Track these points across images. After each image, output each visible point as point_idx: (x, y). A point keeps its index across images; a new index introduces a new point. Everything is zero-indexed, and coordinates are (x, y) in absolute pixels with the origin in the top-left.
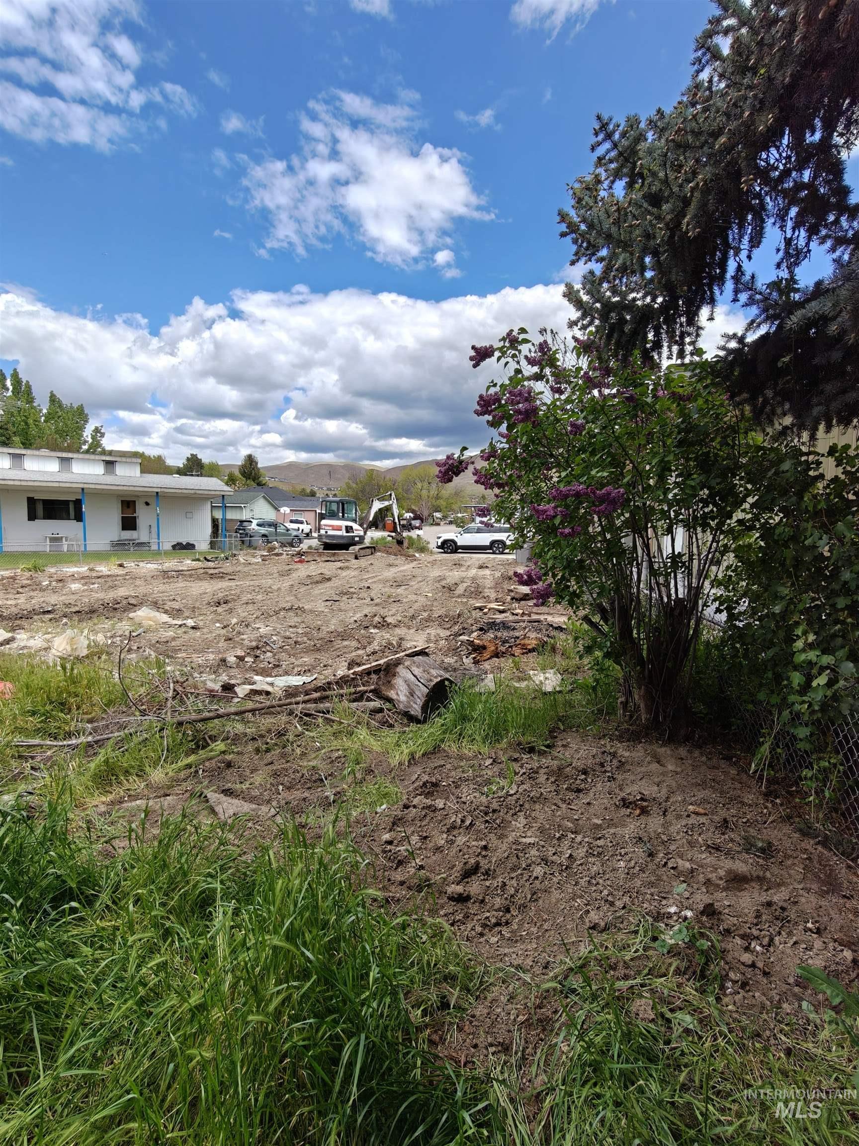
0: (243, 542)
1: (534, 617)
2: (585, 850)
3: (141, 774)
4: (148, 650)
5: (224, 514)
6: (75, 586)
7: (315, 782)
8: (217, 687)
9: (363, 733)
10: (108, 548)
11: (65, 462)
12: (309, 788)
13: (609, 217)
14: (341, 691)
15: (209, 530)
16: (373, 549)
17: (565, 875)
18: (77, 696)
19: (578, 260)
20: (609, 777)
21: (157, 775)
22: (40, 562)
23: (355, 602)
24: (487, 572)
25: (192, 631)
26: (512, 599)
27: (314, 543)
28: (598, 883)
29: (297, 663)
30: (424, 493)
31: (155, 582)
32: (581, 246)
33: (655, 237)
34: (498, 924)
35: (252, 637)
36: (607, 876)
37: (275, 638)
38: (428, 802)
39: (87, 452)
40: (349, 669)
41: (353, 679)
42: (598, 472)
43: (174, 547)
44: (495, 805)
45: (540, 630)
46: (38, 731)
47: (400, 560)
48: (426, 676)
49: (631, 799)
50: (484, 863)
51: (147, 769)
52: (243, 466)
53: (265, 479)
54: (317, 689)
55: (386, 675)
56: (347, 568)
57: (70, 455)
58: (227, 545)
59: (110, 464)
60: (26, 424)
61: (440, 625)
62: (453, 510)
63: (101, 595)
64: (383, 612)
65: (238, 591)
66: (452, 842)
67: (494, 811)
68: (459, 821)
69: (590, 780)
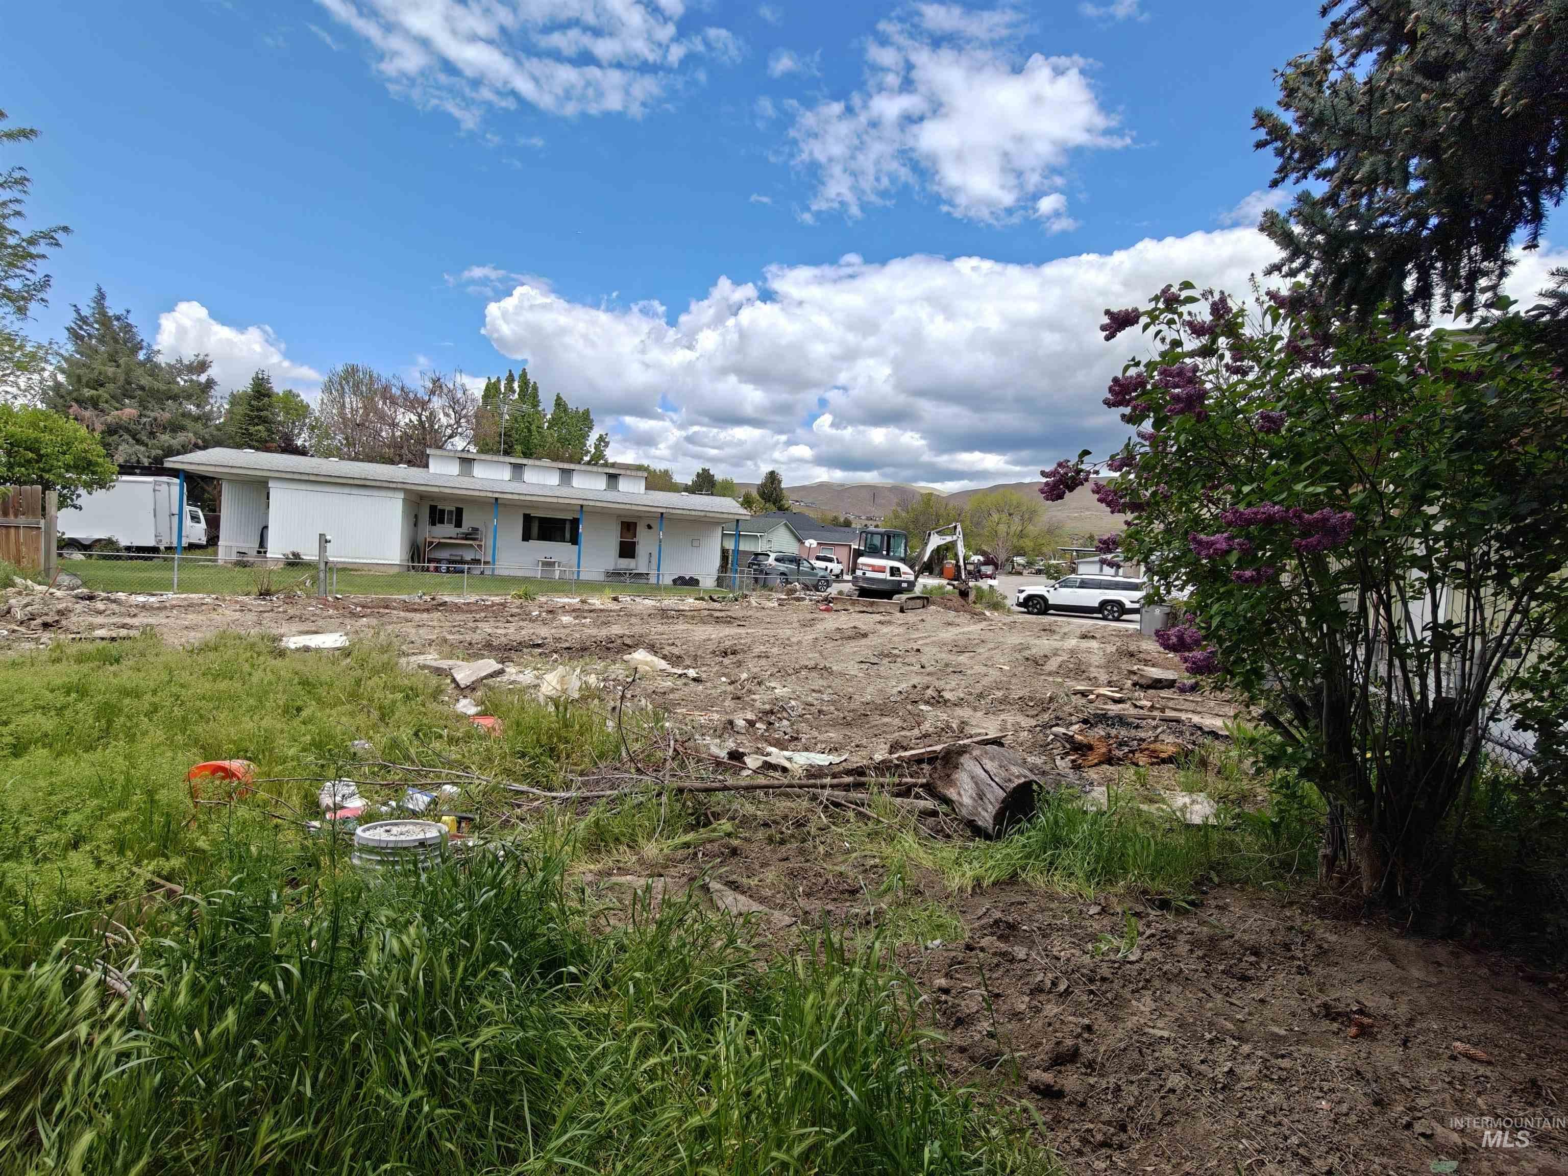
0: (756, 580)
1: (1169, 714)
2: (1256, 1068)
3: (633, 845)
4: (643, 701)
5: (737, 543)
6: (566, 619)
7: (842, 892)
8: (723, 754)
9: (909, 840)
10: (602, 578)
11: (566, 474)
12: (834, 900)
13: (1352, 103)
14: (881, 780)
15: (717, 562)
16: (926, 600)
17: (1221, 1097)
18: (567, 742)
19: (1283, 179)
20: (1299, 967)
21: (651, 849)
22: (531, 588)
23: (898, 669)
24: (1094, 644)
25: (693, 684)
26: (1134, 685)
27: (847, 587)
28: (1280, 1124)
29: (820, 738)
30: (1002, 528)
31: (653, 622)
32: (1290, 157)
33: (1435, 124)
34: (1105, 1144)
35: (766, 698)
36: (1297, 1117)
37: (793, 703)
38: (1003, 946)
39: (589, 463)
40: (891, 753)
41: (897, 766)
42: (1306, 487)
43: (675, 581)
44: (1105, 971)
45: (1181, 733)
46: (526, 776)
47: (963, 618)
48: (1003, 774)
49: (1341, 1007)
50: (1084, 1049)
51: (640, 839)
52: (763, 485)
53: (788, 503)
54: (849, 772)
55: (944, 766)
56: (889, 623)
57: (572, 466)
58: (737, 582)
59: (613, 478)
60: (529, 431)
61: (1021, 710)
62: (1043, 554)
63: (594, 631)
64: (940, 684)
65: (749, 640)
66: (1038, 1011)
67: (1104, 979)
68: (1048, 984)
69: (1265, 967)
